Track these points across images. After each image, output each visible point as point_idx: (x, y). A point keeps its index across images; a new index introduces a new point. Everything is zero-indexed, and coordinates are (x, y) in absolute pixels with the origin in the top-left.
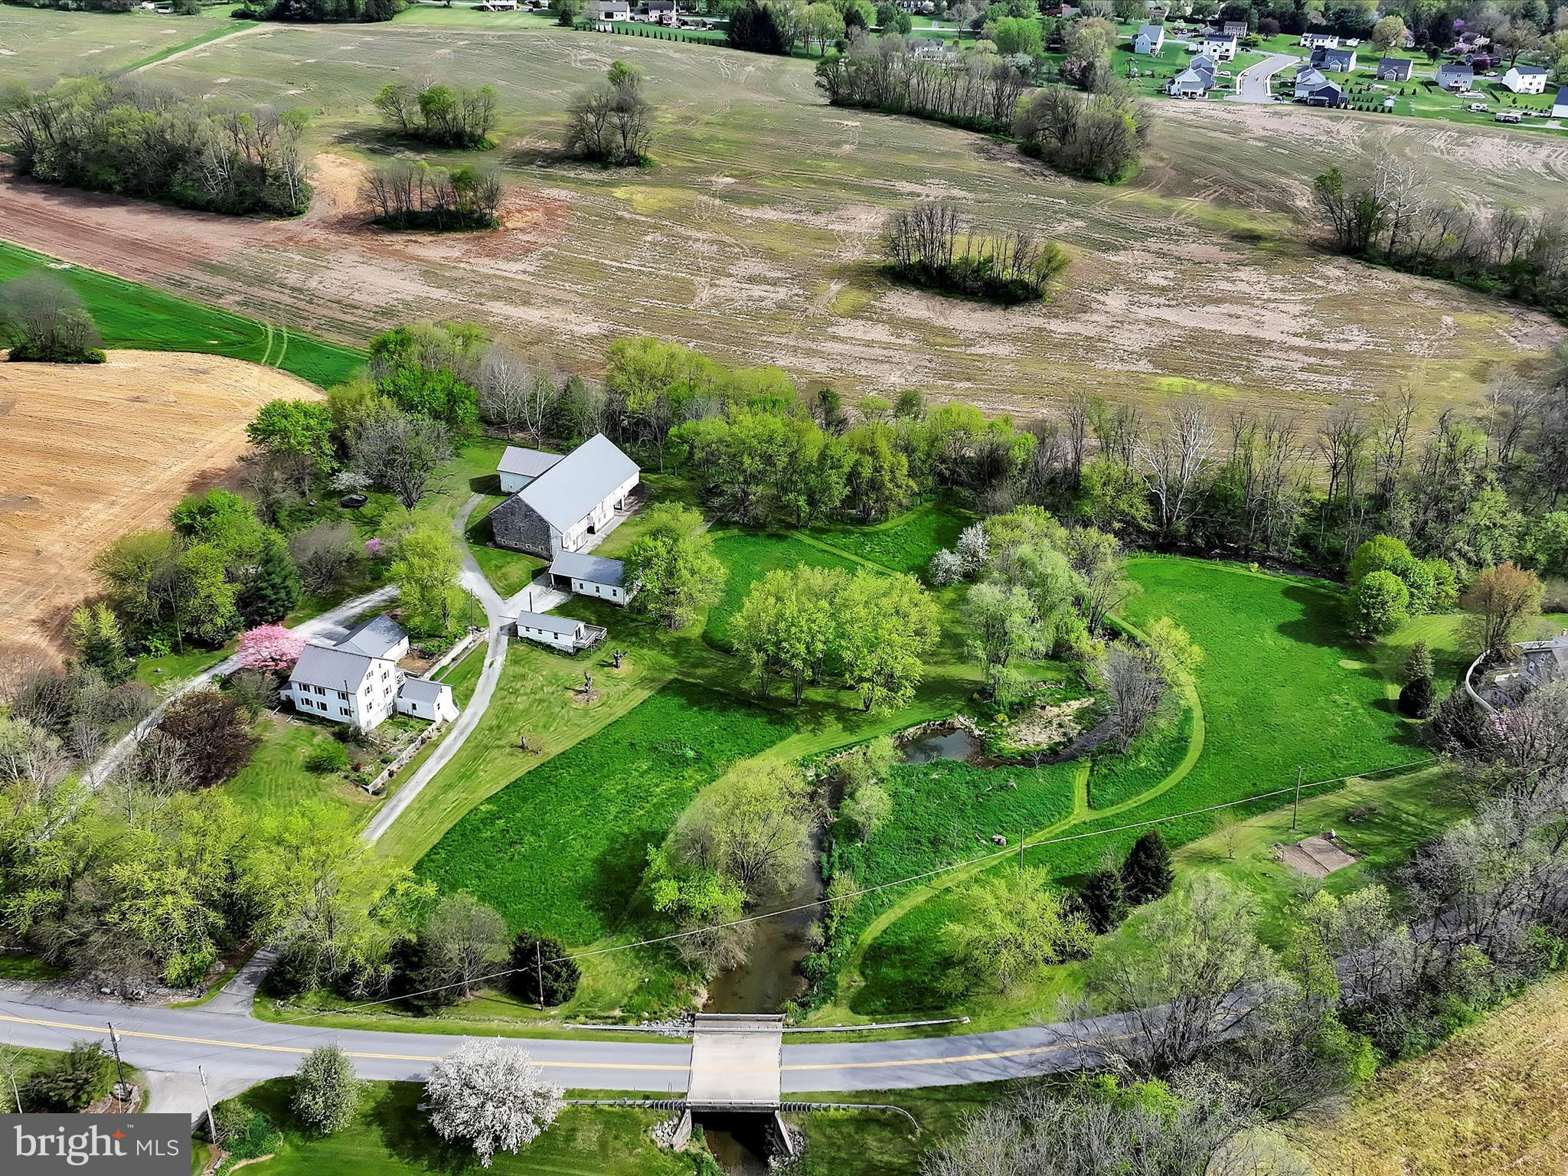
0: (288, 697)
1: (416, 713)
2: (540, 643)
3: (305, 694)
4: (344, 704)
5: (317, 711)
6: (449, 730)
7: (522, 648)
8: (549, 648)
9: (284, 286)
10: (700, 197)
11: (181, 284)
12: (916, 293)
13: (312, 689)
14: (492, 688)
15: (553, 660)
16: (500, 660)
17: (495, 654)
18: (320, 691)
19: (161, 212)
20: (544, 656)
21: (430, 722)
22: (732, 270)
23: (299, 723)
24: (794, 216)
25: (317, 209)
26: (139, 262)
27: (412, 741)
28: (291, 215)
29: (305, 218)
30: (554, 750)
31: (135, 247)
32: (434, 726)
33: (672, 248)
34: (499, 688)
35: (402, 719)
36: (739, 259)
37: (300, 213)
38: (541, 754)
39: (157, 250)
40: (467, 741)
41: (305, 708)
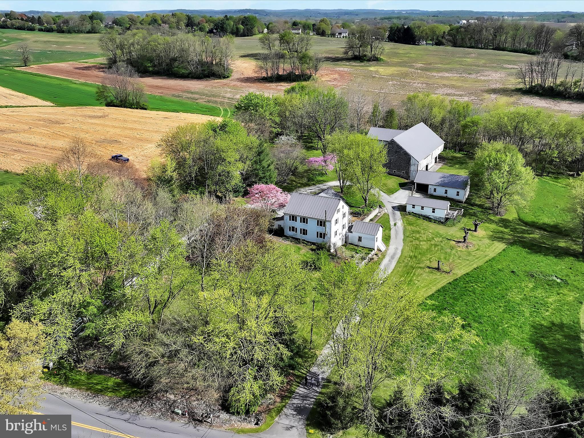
0: (280, 226)
1: (361, 244)
2: (422, 215)
3: (292, 224)
4: (321, 229)
5: (299, 235)
6: (384, 256)
7: (411, 217)
8: (427, 218)
9: (225, 97)
10: (410, 70)
11: (179, 97)
12: (537, 97)
13: (298, 219)
14: (401, 236)
15: (433, 226)
16: (400, 223)
17: (395, 219)
18: (304, 220)
19: (168, 79)
20: (426, 223)
21: (371, 249)
22: (437, 92)
23: (288, 243)
24: (459, 75)
25: (235, 76)
26: (160, 91)
27: (363, 259)
28: (224, 78)
29: (230, 78)
30: (460, 272)
31: (158, 87)
32: (373, 252)
33: (404, 86)
34: (406, 237)
35: (351, 247)
36: (438, 88)
37: (228, 77)
38: (451, 274)
39: (167, 88)
40: (398, 262)
41: (291, 233)
